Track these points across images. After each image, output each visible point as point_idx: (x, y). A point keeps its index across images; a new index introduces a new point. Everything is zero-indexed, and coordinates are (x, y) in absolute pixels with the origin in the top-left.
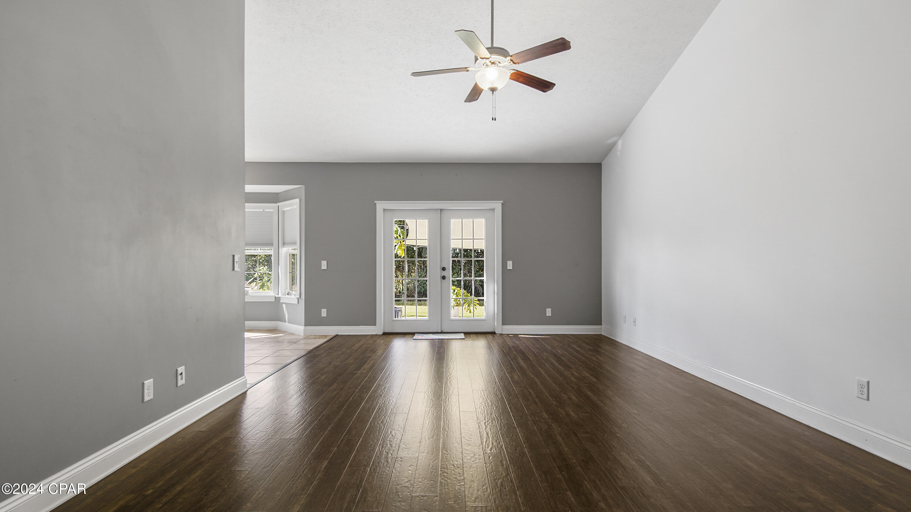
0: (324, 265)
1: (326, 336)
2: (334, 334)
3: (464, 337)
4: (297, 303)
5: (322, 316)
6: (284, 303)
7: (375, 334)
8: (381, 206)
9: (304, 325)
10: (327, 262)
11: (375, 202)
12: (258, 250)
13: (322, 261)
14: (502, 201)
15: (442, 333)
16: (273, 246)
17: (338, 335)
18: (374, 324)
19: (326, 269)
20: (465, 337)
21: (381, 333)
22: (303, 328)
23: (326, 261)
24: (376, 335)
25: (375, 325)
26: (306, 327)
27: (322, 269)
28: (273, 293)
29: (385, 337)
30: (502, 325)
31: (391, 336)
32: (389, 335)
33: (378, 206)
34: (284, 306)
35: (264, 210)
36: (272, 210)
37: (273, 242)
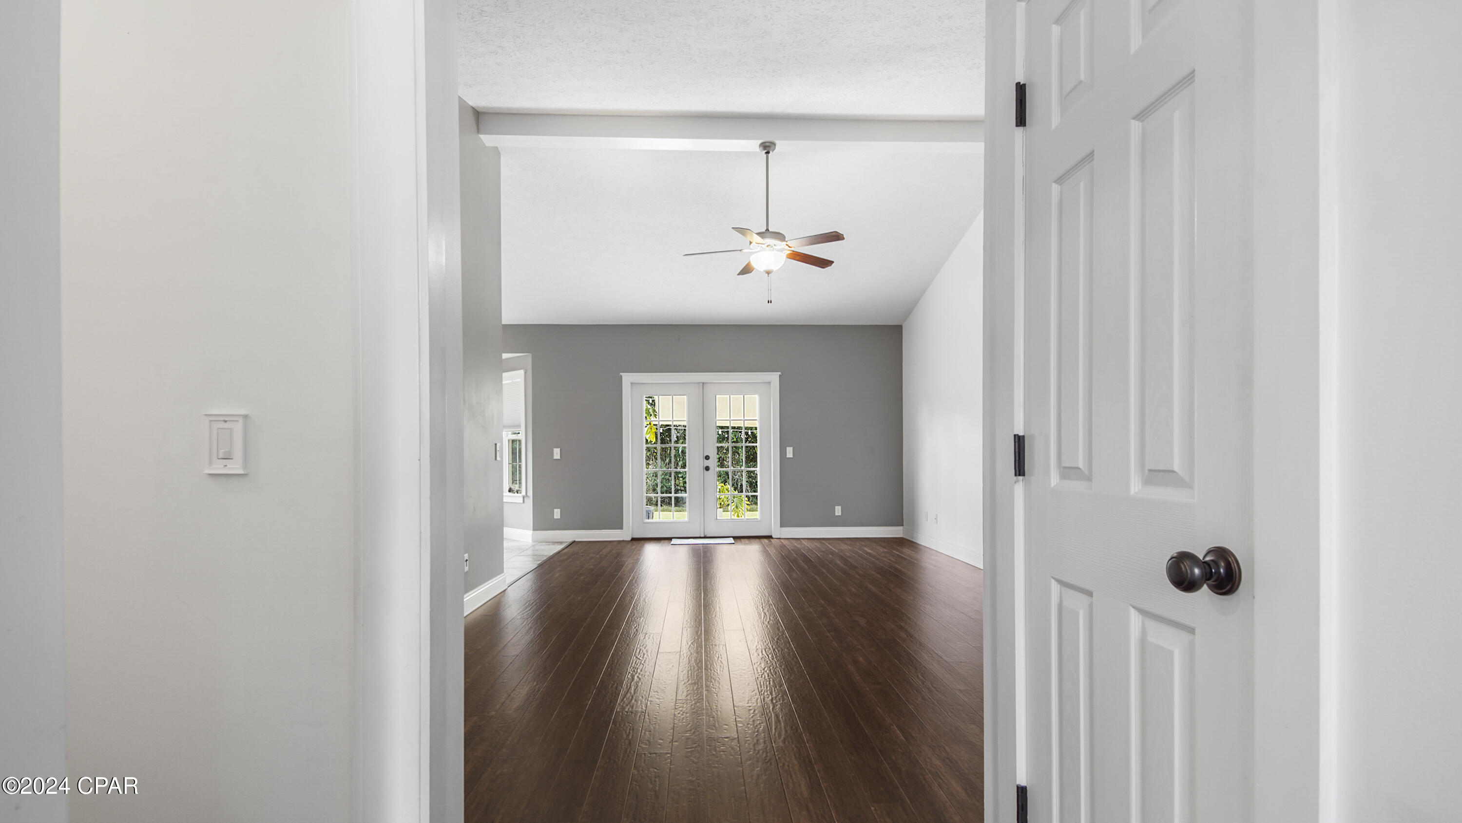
0: (557, 453)
1: (561, 543)
2: (571, 540)
3: (733, 542)
4: (522, 501)
5: (555, 518)
7: (622, 539)
8: (628, 379)
9: (532, 529)
10: (561, 450)
14: (780, 373)
15: (705, 537)
17: (575, 541)
19: (559, 458)
20: (735, 541)
21: (629, 539)
22: (531, 533)
23: (559, 449)
24: (623, 541)
25: (621, 528)
26: (534, 532)
27: (554, 458)
29: (635, 543)
30: (781, 527)
31: (643, 542)
32: (639, 541)
33: (624, 380)
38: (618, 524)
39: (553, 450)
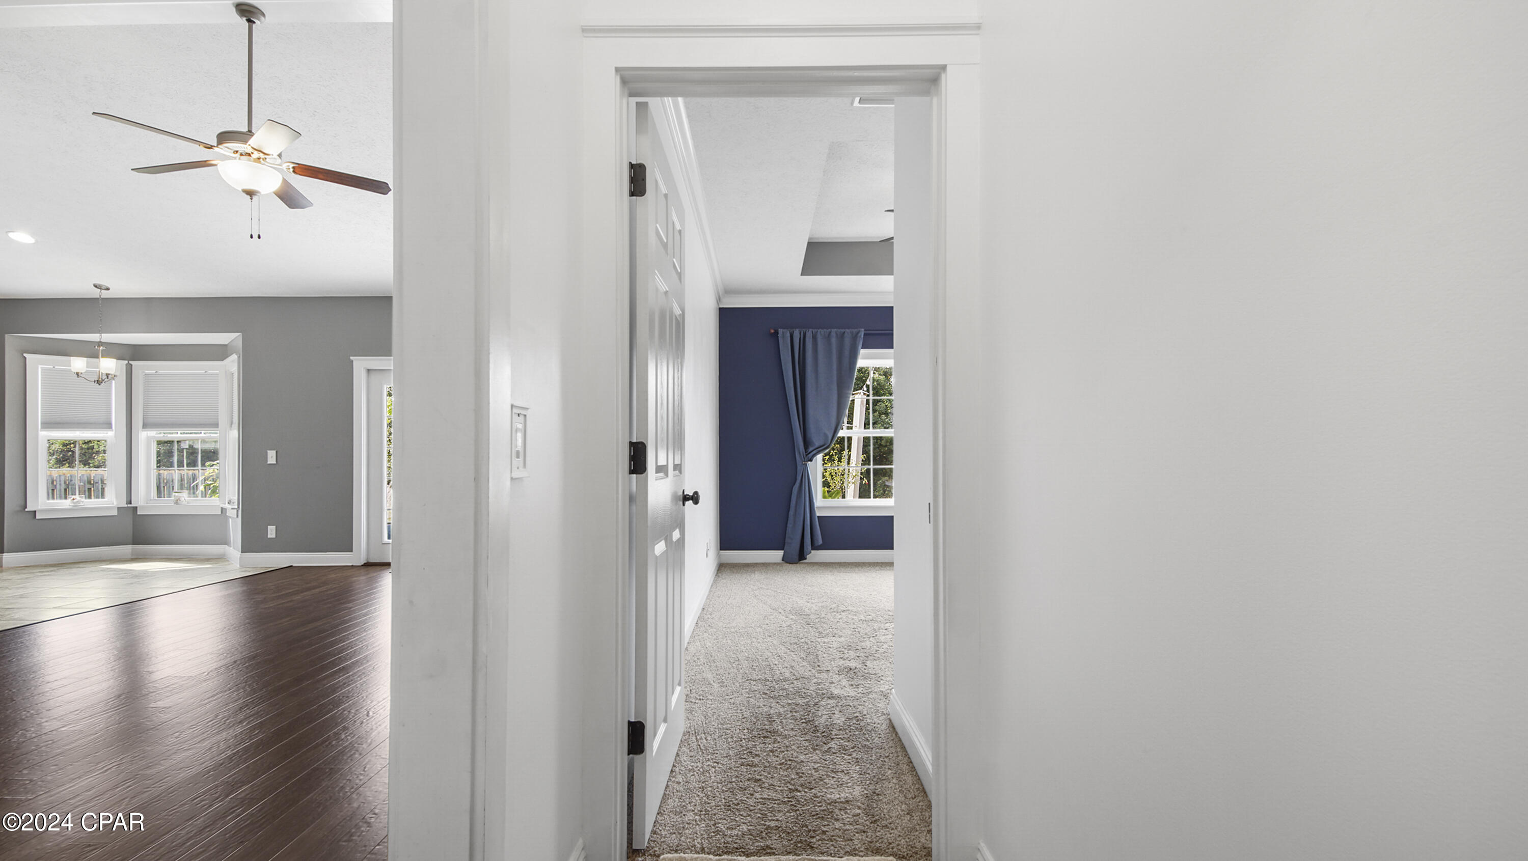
0: (272, 457)
2: (286, 565)
5: (269, 537)
6: (230, 517)
7: (351, 564)
8: (360, 364)
9: (241, 551)
10: (277, 452)
11: (351, 358)
12: (177, 433)
13: (268, 451)
16: (218, 427)
17: (289, 566)
18: (350, 549)
19: (275, 463)
21: (361, 563)
22: (239, 556)
23: (275, 451)
24: (353, 566)
25: (352, 551)
26: (243, 554)
27: (268, 463)
28: (218, 501)
29: (367, 568)
31: (378, 568)
32: (373, 566)
33: (356, 365)
34: (230, 520)
35: (206, 372)
36: (218, 372)
37: (218, 422)
38: (347, 546)
39: (267, 452)
